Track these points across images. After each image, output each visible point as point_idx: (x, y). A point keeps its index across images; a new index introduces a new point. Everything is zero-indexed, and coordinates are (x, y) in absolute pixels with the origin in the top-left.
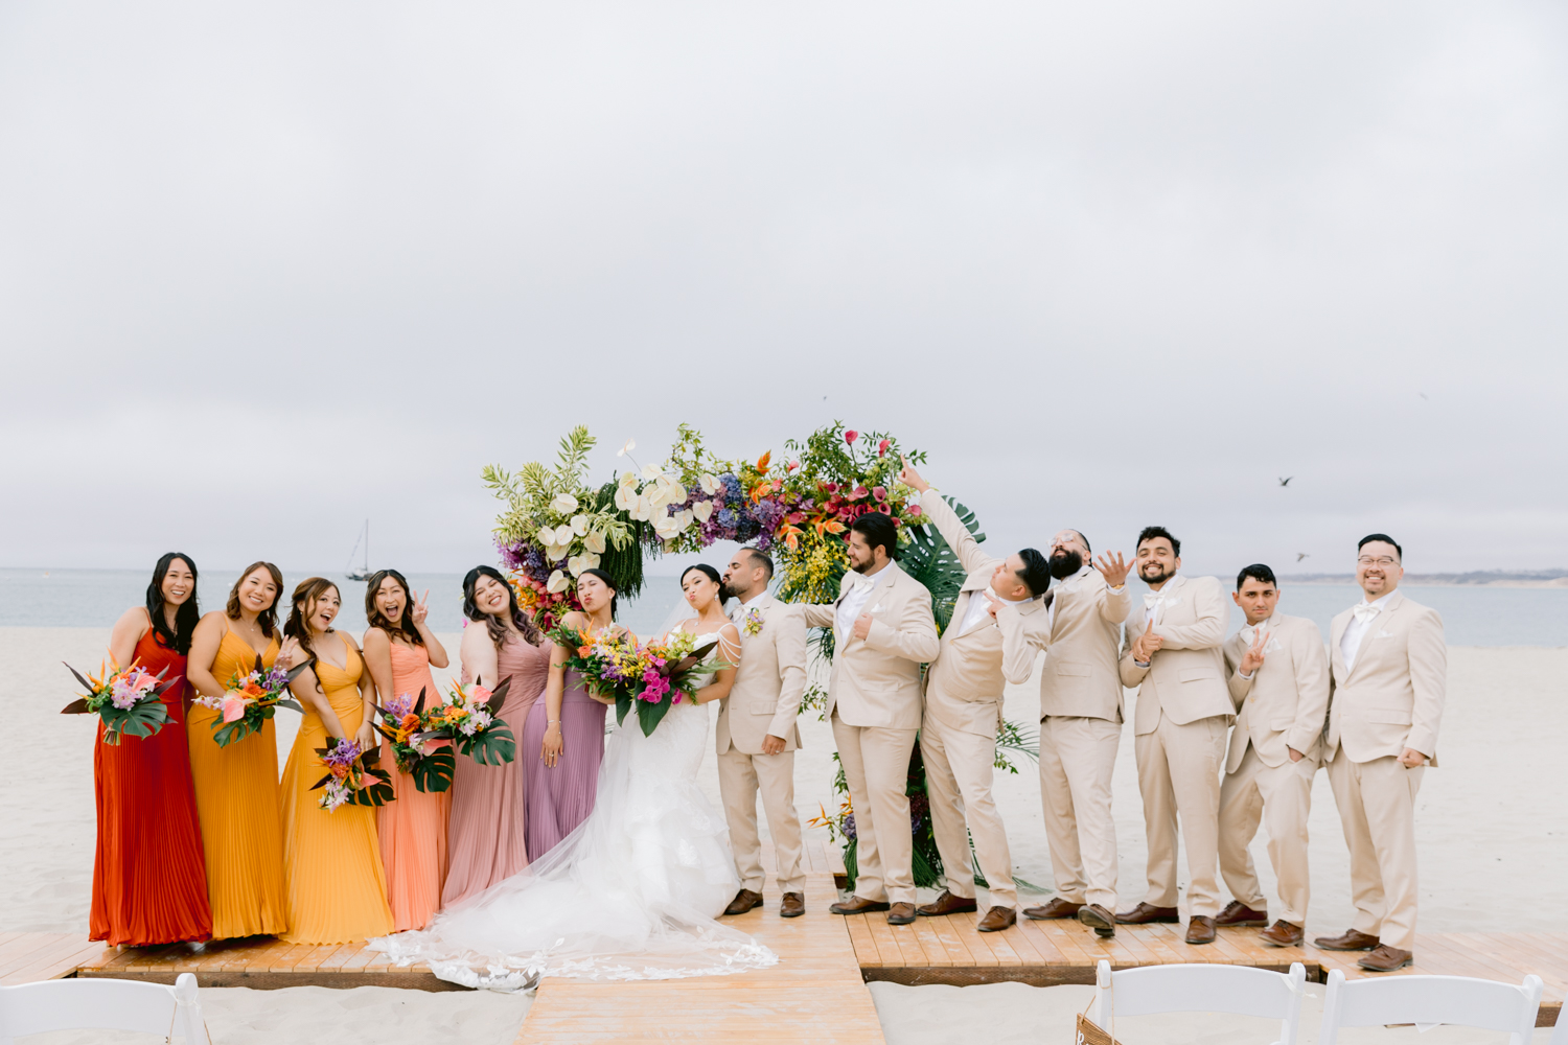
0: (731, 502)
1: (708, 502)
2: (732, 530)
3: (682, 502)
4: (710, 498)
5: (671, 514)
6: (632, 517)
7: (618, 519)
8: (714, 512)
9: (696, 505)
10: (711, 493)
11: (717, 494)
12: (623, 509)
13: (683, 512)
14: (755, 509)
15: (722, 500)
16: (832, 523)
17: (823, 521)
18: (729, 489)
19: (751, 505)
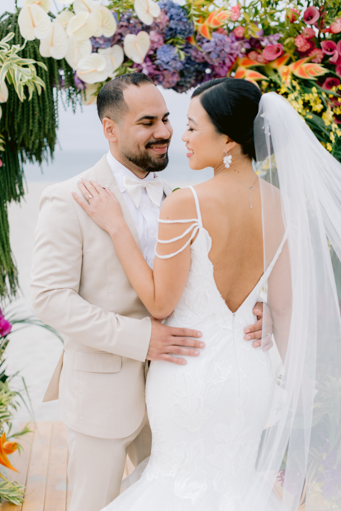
0: (173, 36)
1: (143, 34)
2: (174, 73)
3: (109, 34)
4: (147, 29)
5: (95, 50)
6: (44, 52)
7: (23, 54)
8: (151, 49)
9: (129, 39)
10: (148, 22)
11: (156, 25)
12: (32, 39)
13: (109, 50)
14: (206, 45)
15: (161, 33)
16: (304, 65)
17: (288, 64)
18: (171, 18)
19: (199, 41)
